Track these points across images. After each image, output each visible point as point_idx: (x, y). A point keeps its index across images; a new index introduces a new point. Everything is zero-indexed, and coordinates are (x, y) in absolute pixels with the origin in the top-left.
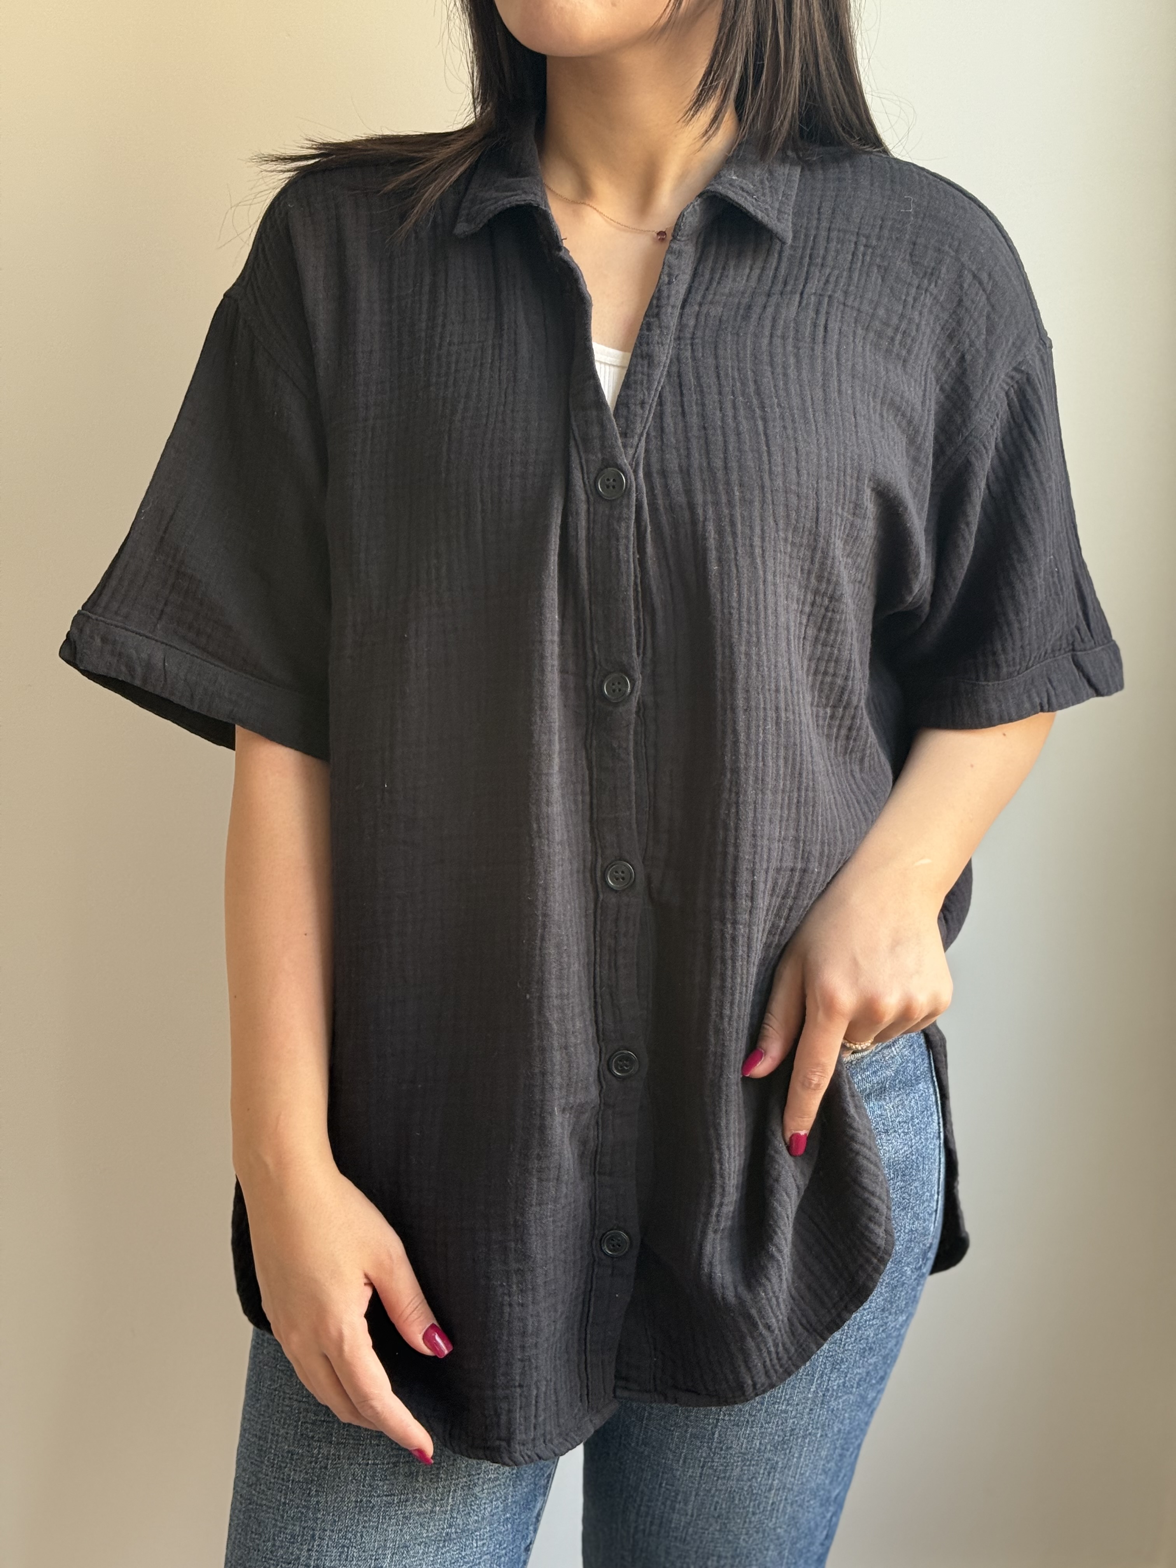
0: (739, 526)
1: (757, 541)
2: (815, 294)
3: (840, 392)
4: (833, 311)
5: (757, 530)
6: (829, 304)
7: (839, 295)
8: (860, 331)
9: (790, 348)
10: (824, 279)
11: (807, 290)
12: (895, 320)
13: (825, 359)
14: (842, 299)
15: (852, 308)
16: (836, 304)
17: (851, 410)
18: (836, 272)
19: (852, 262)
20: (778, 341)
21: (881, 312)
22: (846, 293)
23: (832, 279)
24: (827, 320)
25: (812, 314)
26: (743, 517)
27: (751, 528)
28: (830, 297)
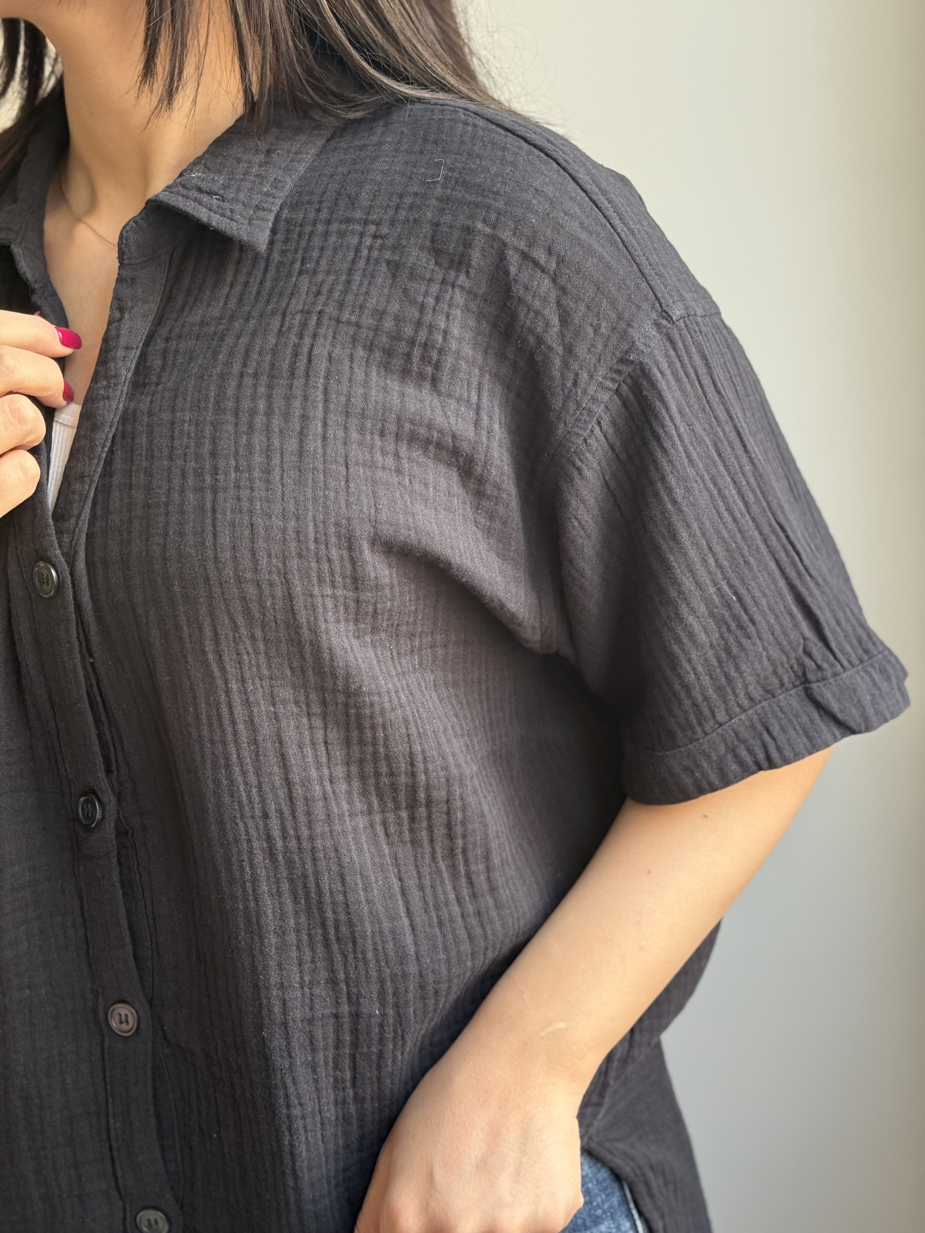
0: (185, 628)
1: (209, 647)
2: (302, 311)
3: (324, 438)
4: (322, 331)
5: (208, 633)
6: (319, 323)
7: (331, 309)
8: (360, 353)
9: (262, 390)
10: (314, 289)
11: (291, 307)
12: (408, 331)
13: (306, 398)
14: (335, 313)
15: (349, 323)
16: (326, 321)
17: (341, 460)
18: (332, 278)
19: (354, 261)
20: (248, 381)
21: (388, 324)
22: (341, 305)
23: (324, 290)
24: (312, 346)
25: (293, 339)
26: (188, 619)
27: (200, 629)
28: (320, 312)
